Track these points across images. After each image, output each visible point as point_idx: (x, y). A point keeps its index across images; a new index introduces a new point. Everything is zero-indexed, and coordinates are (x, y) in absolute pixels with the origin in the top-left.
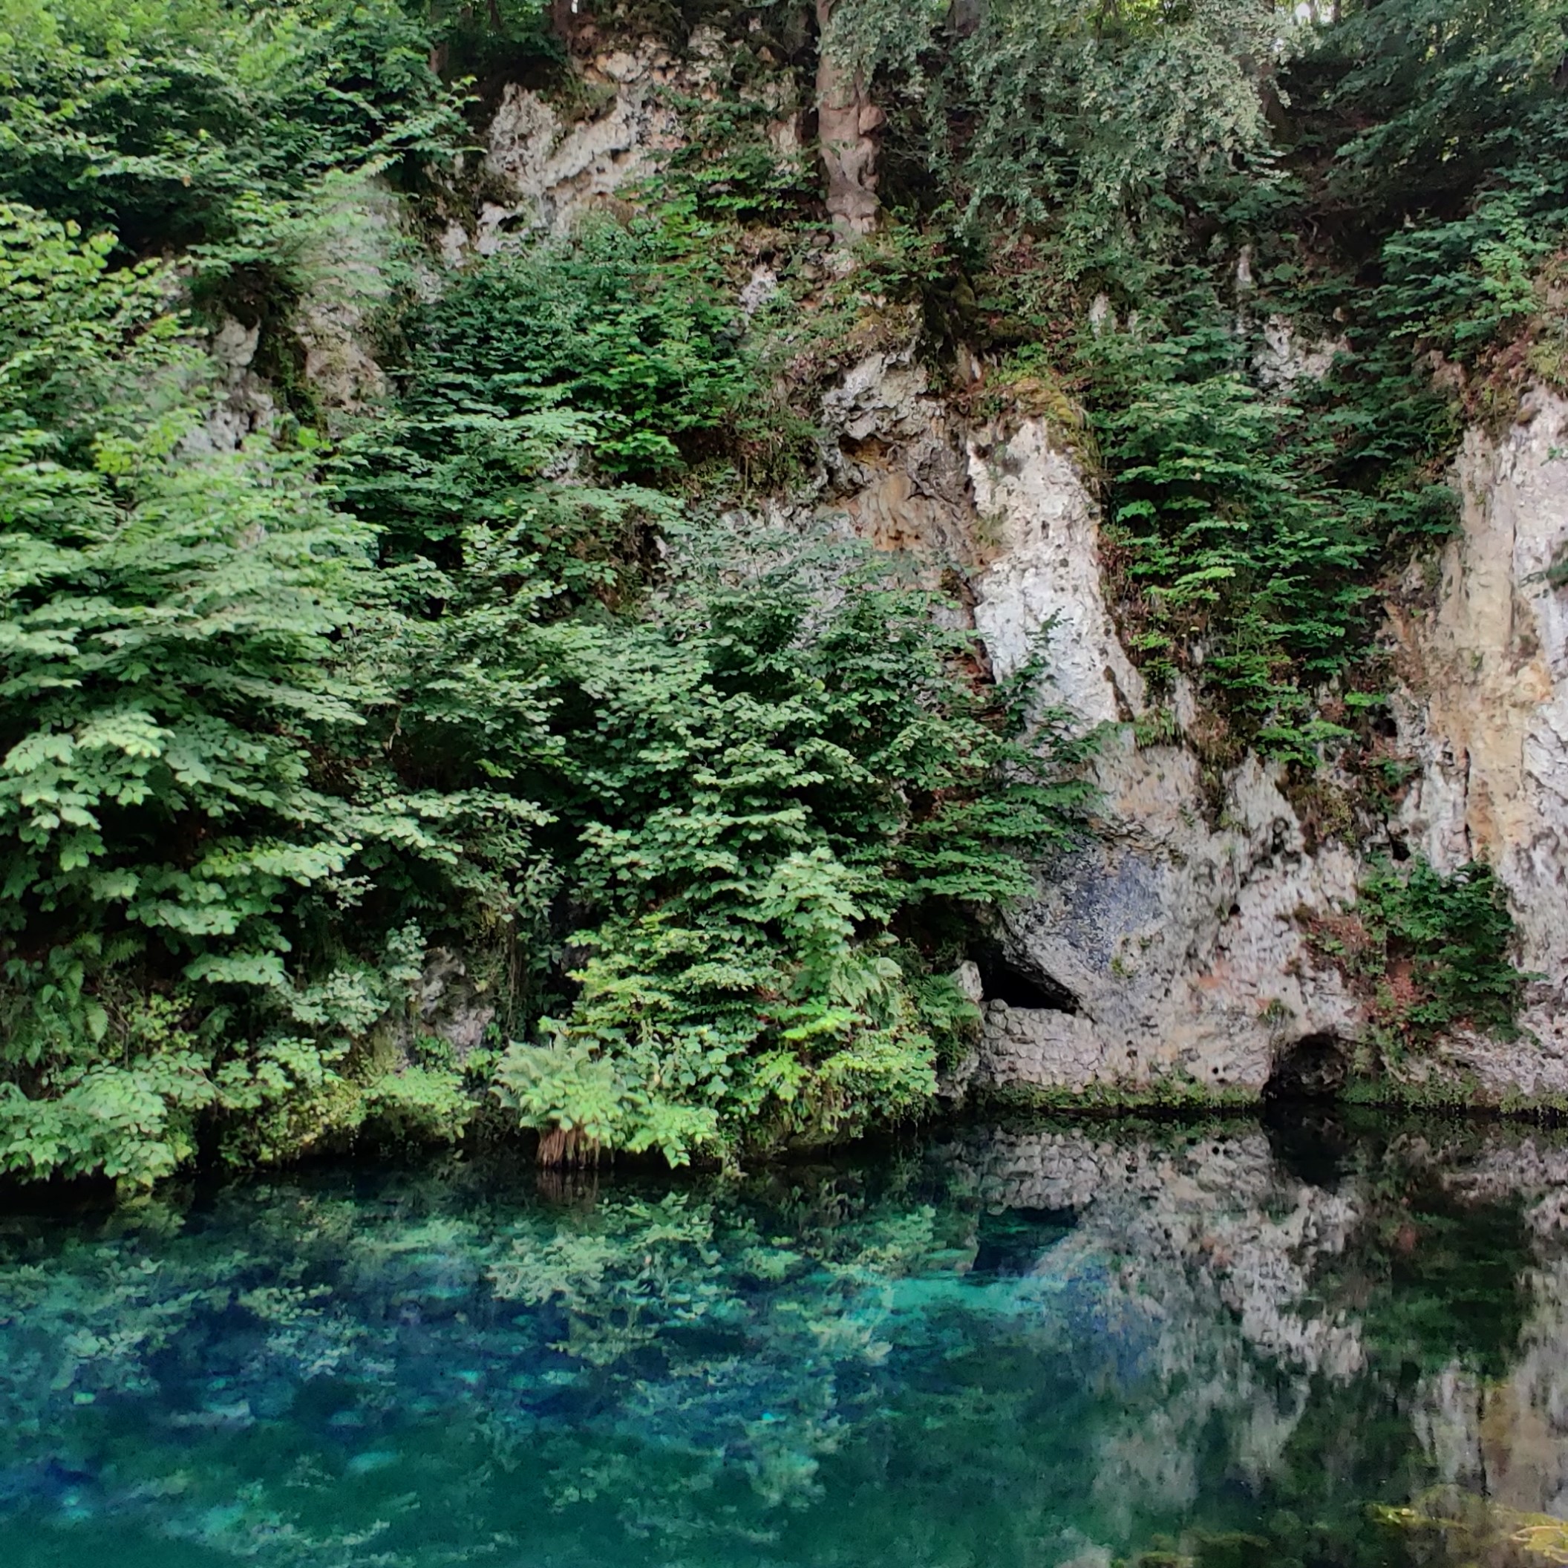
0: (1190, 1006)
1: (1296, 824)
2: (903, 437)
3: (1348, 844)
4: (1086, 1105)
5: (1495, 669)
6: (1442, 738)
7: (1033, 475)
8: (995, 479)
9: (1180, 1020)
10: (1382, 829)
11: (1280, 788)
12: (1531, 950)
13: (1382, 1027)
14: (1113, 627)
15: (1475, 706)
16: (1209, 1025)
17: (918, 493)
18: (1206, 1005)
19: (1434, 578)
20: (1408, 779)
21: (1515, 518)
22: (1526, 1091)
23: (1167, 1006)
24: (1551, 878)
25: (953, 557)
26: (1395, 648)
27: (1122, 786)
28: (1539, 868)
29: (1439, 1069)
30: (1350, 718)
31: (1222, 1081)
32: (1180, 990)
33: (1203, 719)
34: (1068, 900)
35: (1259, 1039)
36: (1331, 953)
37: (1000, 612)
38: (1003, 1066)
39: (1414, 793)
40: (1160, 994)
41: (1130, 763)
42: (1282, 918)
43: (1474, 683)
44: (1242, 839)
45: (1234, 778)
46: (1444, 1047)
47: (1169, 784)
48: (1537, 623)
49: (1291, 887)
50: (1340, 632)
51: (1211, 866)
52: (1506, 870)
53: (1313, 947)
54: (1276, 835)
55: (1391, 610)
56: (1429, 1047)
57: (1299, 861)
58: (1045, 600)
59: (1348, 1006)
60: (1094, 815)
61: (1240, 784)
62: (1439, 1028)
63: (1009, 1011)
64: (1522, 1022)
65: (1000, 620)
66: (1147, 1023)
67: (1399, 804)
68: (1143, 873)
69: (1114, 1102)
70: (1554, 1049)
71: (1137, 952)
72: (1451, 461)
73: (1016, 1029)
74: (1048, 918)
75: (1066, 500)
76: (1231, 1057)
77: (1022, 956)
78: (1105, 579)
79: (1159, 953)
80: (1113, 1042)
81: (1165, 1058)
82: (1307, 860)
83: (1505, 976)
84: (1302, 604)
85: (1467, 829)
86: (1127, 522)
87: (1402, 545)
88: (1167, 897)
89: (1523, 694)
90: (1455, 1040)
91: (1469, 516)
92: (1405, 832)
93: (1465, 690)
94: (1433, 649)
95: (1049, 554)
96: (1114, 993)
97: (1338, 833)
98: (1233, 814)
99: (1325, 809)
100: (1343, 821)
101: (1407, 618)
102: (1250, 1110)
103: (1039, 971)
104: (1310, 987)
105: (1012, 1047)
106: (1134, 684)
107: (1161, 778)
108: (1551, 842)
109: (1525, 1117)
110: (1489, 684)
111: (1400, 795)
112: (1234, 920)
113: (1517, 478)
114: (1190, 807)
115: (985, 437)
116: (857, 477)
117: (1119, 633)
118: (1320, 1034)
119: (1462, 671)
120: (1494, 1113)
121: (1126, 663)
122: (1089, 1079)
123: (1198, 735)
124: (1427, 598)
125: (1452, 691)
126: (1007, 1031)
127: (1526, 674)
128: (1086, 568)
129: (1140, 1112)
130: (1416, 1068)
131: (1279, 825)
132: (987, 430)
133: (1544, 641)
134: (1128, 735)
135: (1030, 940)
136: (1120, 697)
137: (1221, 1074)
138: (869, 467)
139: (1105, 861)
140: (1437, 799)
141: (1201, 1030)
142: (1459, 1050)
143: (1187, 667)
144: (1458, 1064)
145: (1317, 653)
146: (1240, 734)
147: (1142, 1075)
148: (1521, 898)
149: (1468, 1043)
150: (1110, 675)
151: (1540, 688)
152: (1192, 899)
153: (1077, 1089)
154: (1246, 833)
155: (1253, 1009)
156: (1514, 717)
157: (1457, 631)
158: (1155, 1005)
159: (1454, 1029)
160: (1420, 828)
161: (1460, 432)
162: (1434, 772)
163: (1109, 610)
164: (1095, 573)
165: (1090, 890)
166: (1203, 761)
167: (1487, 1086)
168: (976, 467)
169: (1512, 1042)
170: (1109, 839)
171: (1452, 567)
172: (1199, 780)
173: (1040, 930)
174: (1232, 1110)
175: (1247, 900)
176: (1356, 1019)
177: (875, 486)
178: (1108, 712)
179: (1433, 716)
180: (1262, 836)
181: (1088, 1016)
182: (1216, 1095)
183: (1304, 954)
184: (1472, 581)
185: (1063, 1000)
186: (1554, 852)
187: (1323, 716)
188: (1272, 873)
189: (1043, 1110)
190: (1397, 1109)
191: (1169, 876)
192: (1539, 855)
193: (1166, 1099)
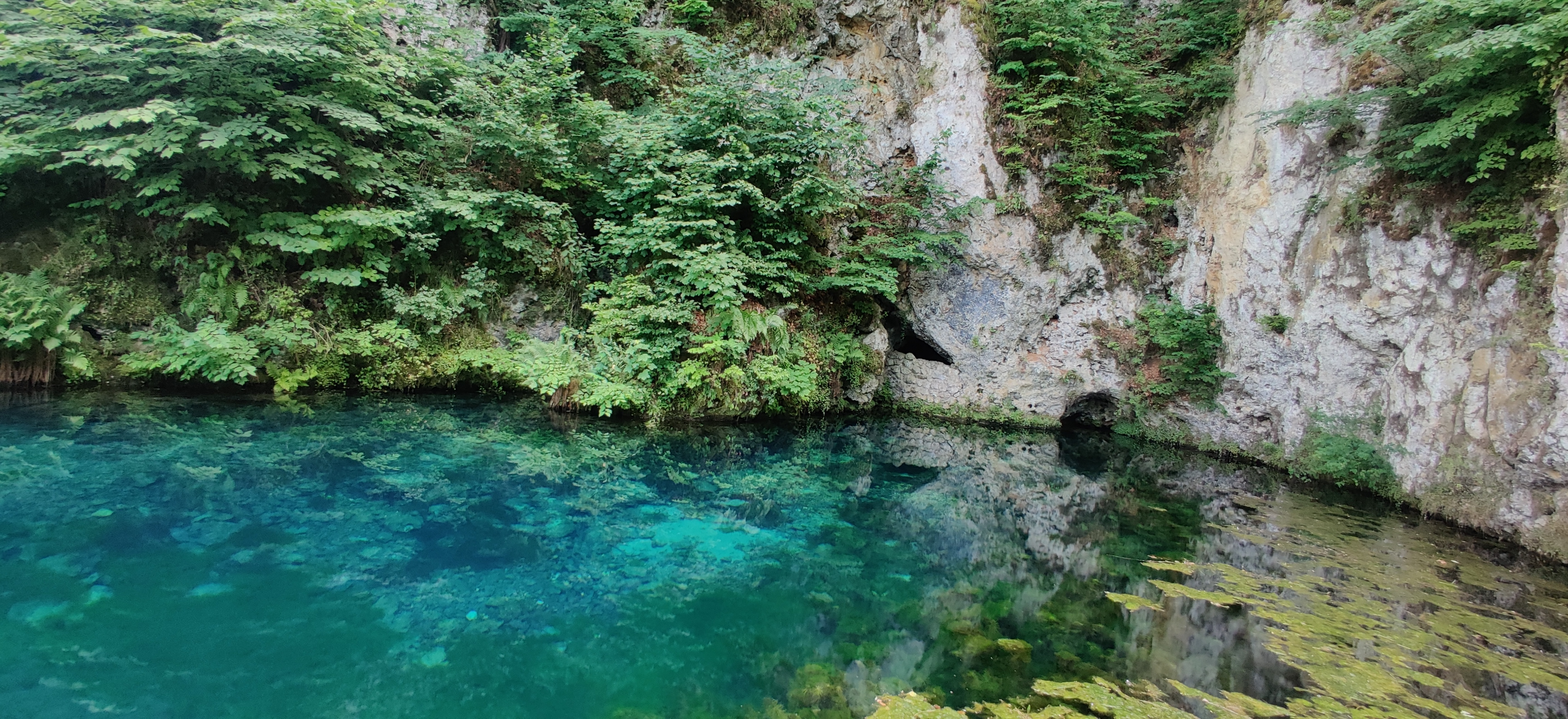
0: (1018, 368)
1: (1102, 272)
2: (883, 19)
3: (1134, 287)
4: (949, 415)
5: (1238, 184)
6: (1201, 227)
7: (951, 42)
8: (931, 46)
9: (1011, 376)
10: (1159, 281)
11: (1095, 250)
12: (1230, 359)
13: (1135, 394)
14: (990, 140)
15: (1222, 208)
16: (1029, 381)
17: (890, 55)
18: (1028, 370)
19: (1213, 128)
20: (1178, 252)
21: (1266, 86)
22: (1215, 440)
23: (1003, 367)
24: (1248, 317)
25: (907, 95)
26: (1185, 173)
27: (985, 238)
28: (1242, 310)
29: (1167, 421)
30: (1146, 213)
31: (1034, 412)
32: (1013, 359)
33: (1045, 202)
34: (950, 302)
35: (1059, 392)
36: (1111, 348)
37: (924, 129)
38: (909, 389)
39: (1180, 260)
40: (1001, 360)
41: (991, 225)
42: (1083, 325)
43: (1224, 194)
44: (1063, 277)
45: (1062, 240)
46: (1171, 409)
47: (1014, 239)
48: (1268, 156)
49: (1094, 308)
50: (1144, 157)
51: (1040, 290)
52: (1223, 312)
53: (1101, 344)
54: (1089, 278)
55: (1187, 149)
56: (1162, 408)
57: (1102, 294)
58: (948, 119)
59: (1118, 380)
60: (966, 254)
61: (1066, 244)
62: (1169, 398)
63: (915, 360)
64: (1219, 400)
65: (924, 133)
66: (991, 375)
67: (1169, 266)
68: (995, 291)
69: (965, 416)
70: (1235, 418)
71: (988, 336)
72: (1237, 52)
73: (918, 370)
74: (938, 311)
75: (967, 57)
76: (1040, 400)
77: (922, 331)
78: (988, 110)
79: (1001, 337)
80: (969, 383)
81: (999, 395)
82: (1107, 293)
83: (1214, 373)
84: (1123, 139)
85: (1205, 284)
86: (1005, 74)
87: (1199, 108)
88: (1008, 305)
89: (1251, 201)
90: (1179, 406)
91: (1240, 88)
92: (1171, 283)
93: (1218, 198)
94: (1205, 173)
95: (955, 92)
96: (972, 357)
97: (1128, 280)
98: (1057, 261)
99: (1123, 265)
100: (1132, 273)
101: (1196, 154)
102: (1050, 430)
103: (932, 340)
104: (1097, 367)
105: (914, 380)
106: (999, 176)
107: (1010, 234)
108: (1251, 295)
109: (1212, 454)
110: (1232, 194)
111: (1171, 261)
112: (1054, 323)
113: (1272, 59)
114: (1028, 255)
115: (927, 19)
116: (852, 42)
117: (992, 144)
118: (1098, 393)
119: (1218, 187)
120: (1195, 449)
121: (995, 163)
122: (952, 402)
123: (1037, 212)
124: (1207, 141)
125: (1211, 199)
126: (913, 371)
127: (1255, 189)
128: (977, 103)
129: (980, 422)
130: (1154, 419)
131: (1091, 272)
132: (929, 14)
133: (1270, 167)
134: (990, 209)
135: (927, 322)
136: (988, 183)
137: (1033, 408)
138: (860, 38)
139: (973, 281)
140: (1191, 264)
141: (1024, 383)
142: (1180, 413)
143: (1038, 170)
144: (1178, 419)
145: (1126, 170)
146: (1070, 214)
147: (984, 402)
148: (1228, 327)
149: (1186, 408)
150: (984, 170)
151: (1263, 198)
152: (1025, 308)
153: (946, 406)
154: (1067, 274)
155: (1057, 374)
156: (1244, 216)
157: (1221, 161)
158: (996, 366)
159: (1179, 400)
160: (1179, 282)
161: (1244, 31)
162: (1192, 248)
163: (988, 129)
164: (982, 105)
165: (964, 297)
166: (1040, 227)
167: (1194, 434)
168: (922, 38)
169: (1211, 411)
170: (976, 268)
171: (1224, 121)
172: (1035, 238)
173: (933, 317)
174: (1038, 428)
175: (1063, 312)
176: (1122, 388)
177: (864, 50)
178: (980, 192)
179: (1197, 214)
180: (1077, 276)
181: (957, 367)
182: (1029, 419)
183: (1095, 348)
184: (1234, 130)
185: (945, 359)
186: (1252, 300)
187: (1130, 210)
188: (1085, 300)
189: (926, 415)
190: (1142, 440)
191: (1010, 293)
192: (1243, 302)
193: (996, 418)
